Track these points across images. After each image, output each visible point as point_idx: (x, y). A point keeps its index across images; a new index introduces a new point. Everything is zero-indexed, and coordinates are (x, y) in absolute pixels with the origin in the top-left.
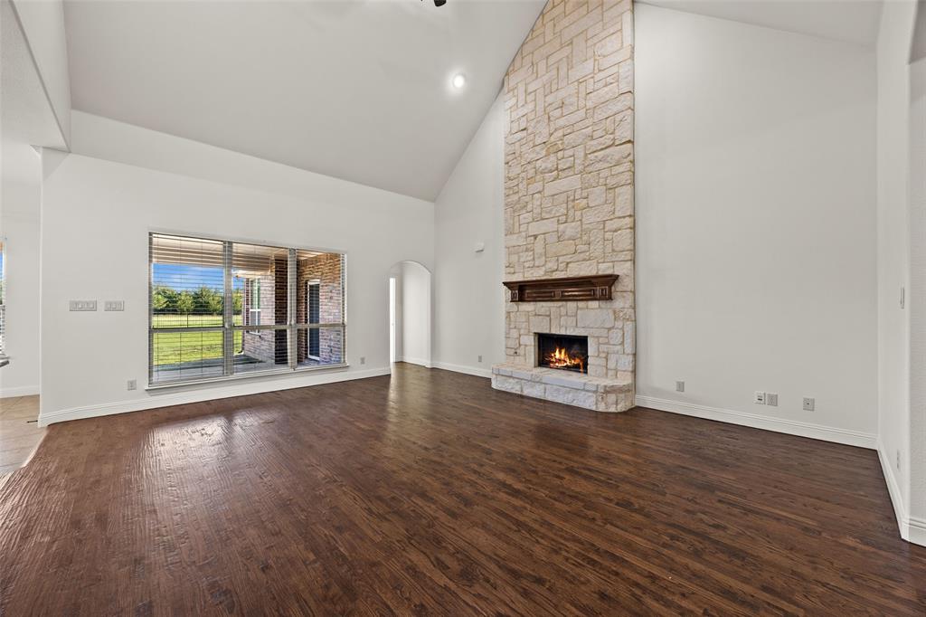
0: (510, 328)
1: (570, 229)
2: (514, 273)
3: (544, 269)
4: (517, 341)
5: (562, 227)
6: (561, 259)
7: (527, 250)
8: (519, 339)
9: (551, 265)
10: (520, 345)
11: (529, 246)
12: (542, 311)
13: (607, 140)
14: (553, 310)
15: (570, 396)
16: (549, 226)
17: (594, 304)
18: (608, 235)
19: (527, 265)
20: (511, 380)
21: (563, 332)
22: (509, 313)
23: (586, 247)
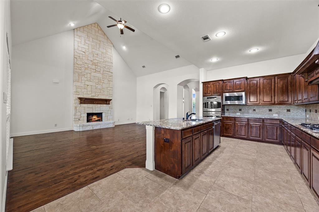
0: (76, 112)
1: (99, 87)
2: (79, 94)
3: (91, 95)
4: (80, 116)
5: (97, 85)
6: (96, 93)
7: (85, 89)
8: (81, 115)
9: (93, 94)
10: (81, 117)
11: (85, 88)
12: (90, 107)
13: (108, 70)
14: (94, 106)
15: (107, 126)
16: (94, 84)
17: (105, 105)
18: (108, 91)
19: (85, 93)
20: (89, 126)
21: (97, 112)
22: (76, 107)
23: (103, 92)
